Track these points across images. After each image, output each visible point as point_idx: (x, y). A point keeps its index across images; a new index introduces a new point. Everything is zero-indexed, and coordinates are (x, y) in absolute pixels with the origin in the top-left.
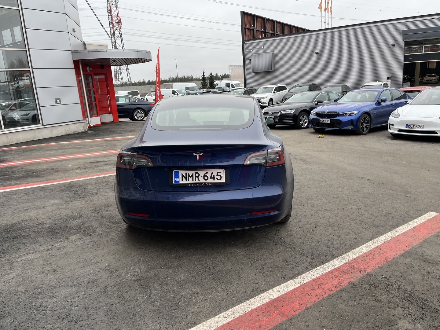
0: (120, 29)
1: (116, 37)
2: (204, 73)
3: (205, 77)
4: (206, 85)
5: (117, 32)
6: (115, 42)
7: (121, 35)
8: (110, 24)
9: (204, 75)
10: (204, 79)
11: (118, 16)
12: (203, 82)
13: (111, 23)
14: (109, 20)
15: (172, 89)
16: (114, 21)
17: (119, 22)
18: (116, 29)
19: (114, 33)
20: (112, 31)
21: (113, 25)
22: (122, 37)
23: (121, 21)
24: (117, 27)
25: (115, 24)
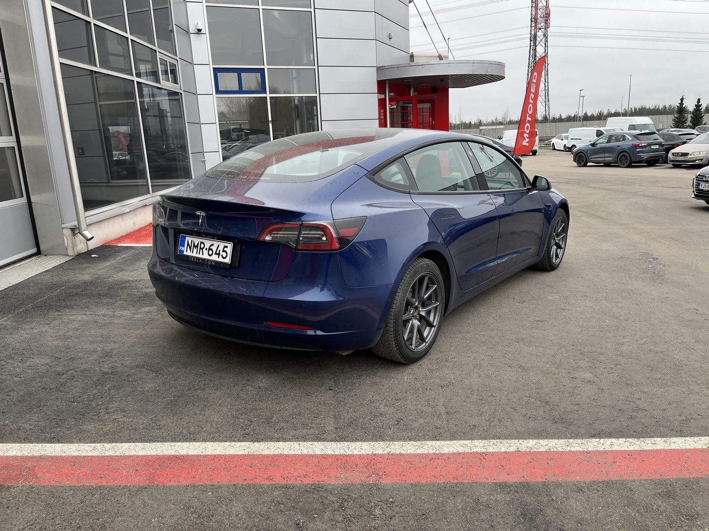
0: (547, 26)
1: (537, 41)
2: (682, 100)
3: (684, 106)
4: (684, 122)
5: (540, 34)
6: (535, 49)
7: (547, 38)
8: (531, 21)
9: (681, 104)
10: (681, 110)
11: (547, 7)
12: (679, 116)
13: (534, 20)
14: (531, 14)
15: (598, 129)
16: (539, 16)
17: (547, 16)
18: (540, 29)
19: (535, 35)
20: (533, 33)
21: (536, 22)
22: (547, 40)
23: (549, 14)
24: (542, 24)
25: (540, 20)
